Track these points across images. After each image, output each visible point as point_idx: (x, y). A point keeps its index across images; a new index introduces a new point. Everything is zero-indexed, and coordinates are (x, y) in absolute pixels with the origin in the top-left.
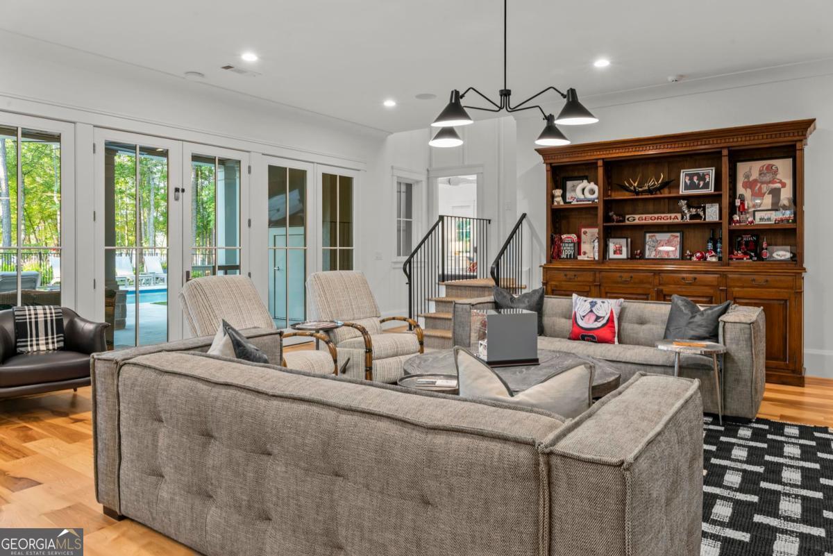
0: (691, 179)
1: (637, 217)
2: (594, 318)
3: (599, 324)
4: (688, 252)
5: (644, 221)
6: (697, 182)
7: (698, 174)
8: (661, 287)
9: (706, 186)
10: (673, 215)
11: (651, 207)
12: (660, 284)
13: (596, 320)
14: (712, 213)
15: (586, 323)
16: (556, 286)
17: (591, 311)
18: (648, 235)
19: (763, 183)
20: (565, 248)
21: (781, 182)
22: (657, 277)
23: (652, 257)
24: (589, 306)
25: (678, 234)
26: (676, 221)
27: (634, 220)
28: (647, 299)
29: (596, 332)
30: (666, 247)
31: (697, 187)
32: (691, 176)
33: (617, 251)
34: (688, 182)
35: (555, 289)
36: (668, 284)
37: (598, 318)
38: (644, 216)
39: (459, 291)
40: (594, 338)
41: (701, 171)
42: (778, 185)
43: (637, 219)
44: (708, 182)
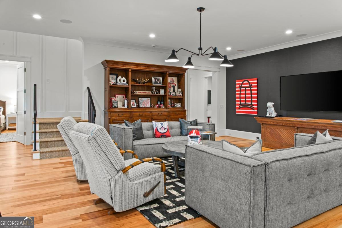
0: (155, 80)
1: (138, 92)
2: (164, 129)
3: (166, 131)
4: (152, 105)
5: (140, 94)
6: (157, 81)
7: (157, 79)
8: (152, 117)
9: (160, 83)
10: (149, 92)
11: (140, 88)
12: (152, 116)
13: (165, 130)
14: (162, 92)
15: (162, 131)
16: (114, 119)
17: (162, 126)
18: (140, 98)
19: (171, 84)
20: (114, 103)
21: (175, 84)
22: (151, 113)
23: (142, 106)
24: (161, 125)
25: (149, 99)
26: (150, 94)
27: (137, 93)
28: (148, 122)
29: (166, 133)
30: (145, 103)
31: (157, 83)
32: (155, 79)
33: (133, 104)
34: (155, 81)
35: (114, 120)
36: (154, 116)
37: (165, 129)
38: (140, 92)
39: (49, 126)
40: (165, 136)
41: (158, 78)
42: (174, 85)
43: (138, 93)
44: (160, 82)
